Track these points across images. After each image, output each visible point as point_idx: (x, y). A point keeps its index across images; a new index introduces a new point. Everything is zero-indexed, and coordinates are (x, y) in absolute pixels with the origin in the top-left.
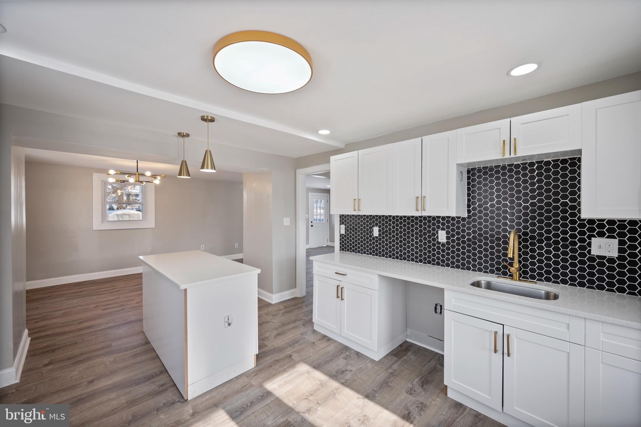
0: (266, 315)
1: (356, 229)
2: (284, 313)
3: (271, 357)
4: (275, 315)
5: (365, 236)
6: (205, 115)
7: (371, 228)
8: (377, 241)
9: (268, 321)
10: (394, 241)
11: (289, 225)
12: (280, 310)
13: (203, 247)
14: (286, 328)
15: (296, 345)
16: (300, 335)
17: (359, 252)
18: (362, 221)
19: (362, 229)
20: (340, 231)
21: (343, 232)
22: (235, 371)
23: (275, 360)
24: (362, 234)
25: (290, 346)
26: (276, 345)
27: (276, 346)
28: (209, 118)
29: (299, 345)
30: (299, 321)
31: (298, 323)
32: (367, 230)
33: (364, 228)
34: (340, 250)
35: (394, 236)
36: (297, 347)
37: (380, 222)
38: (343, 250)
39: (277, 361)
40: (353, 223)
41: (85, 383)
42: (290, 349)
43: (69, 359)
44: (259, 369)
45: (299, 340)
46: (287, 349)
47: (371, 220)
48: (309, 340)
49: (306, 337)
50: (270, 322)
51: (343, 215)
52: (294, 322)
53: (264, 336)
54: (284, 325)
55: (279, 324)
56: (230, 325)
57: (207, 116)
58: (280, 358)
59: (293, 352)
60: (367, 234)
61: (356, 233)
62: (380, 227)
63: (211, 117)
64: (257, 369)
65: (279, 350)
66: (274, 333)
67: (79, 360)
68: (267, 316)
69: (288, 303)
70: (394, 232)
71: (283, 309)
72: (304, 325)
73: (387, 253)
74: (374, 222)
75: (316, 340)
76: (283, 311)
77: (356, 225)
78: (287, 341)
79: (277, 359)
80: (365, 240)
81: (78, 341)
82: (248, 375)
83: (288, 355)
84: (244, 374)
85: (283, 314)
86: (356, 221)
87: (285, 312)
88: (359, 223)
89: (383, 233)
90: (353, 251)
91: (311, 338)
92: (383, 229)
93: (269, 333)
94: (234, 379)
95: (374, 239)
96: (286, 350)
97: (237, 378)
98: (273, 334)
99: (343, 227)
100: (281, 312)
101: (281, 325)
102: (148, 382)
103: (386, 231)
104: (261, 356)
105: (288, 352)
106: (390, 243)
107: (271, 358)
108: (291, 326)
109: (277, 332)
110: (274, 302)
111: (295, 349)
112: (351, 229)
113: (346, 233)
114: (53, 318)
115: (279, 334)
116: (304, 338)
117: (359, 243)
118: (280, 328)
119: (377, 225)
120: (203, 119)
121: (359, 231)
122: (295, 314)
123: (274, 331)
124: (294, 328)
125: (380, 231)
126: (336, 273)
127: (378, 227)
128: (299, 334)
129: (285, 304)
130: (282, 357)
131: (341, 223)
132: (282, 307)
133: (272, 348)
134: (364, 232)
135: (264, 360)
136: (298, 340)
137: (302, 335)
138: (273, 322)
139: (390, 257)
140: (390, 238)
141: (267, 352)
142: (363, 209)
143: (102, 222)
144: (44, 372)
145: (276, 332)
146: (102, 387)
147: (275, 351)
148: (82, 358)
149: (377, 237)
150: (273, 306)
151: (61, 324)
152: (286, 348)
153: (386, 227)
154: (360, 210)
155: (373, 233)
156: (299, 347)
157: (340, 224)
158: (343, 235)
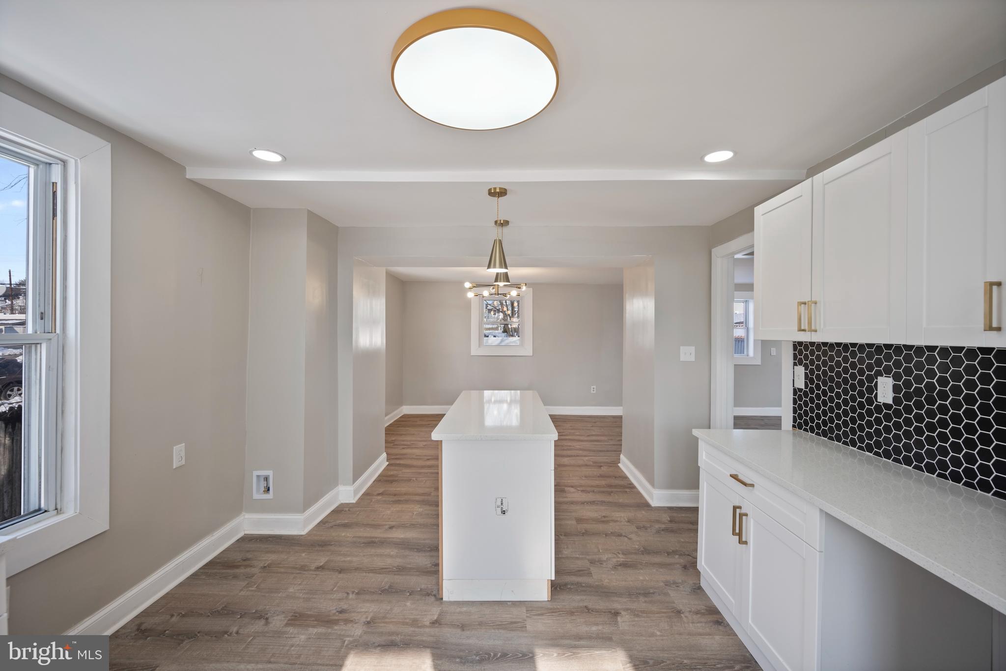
0: (628, 522)
1: (831, 379)
2: (663, 530)
3: (584, 597)
4: (644, 527)
5: (853, 399)
6: (492, 186)
7: (870, 379)
8: (888, 418)
9: (624, 534)
10: (943, 424)
11: (694, 360)
12: (658, 521)
13: (594, 388)
14: (647, 558)
15: (642, 599)
16: (662, 584)
17: (839, 440)
18: (846, 360)
19: (846, 381)
20: (793, 380)
21: (800, 384)
22: (512, 591)
23: (586, 607)
24: (846, 392)
25: (630, 595)
26: (606, 582)
27: (605, 584)
28: (498, 190)
29: (645, 602)
30: (681, 555)
31: (676, 559)
32: (861, 383)
33: (853, 376)
34: (794, 426)
35: (943, 409)
36: (641, 604)
37: (898, 364)
38: (800, 427)
39: (589, 610)
40: (825, 363)
41: (387, 527)
42: (625, 600)
43: (395, 495)
44: (552, 607)
45: (653, 593)
46: (620, 599)
47: (870, 356)
48: (674, 603)
49: (672, 594)
50: (625, 536)
51: (800, 343)
52: (668, 555)
53: (597, 556)
54: (646, 551)
55: (637, 547)
56: (504, 513)
57: (495, 189)
58: (597, 607)
59: (627, 610)
60: (861, 394)
61: (831, 389)
62: (897, 377)
63: (500, 188)
64: (549, 605)
65: (605, 592)
66: (618, 559)
67: (400, 499)
68: (628, 524)
69: (683, 515)
70: (943, 396)
71: (667, 522)
72: (685, 569)
73: (919, 458)
74: (879, 363)
75: (689, 610)
76: (663, 526)
77: (831, 369)
78: (631, 583)
79: (590, 606)
80: (854, 410)
81: (413, 479)
82: (530, 609)
83: (614, 609)
84: (526, 603)
85: (658, 532)
86: (831, 359)
87: (666, 530)
88: (838, 364)
89: (908, 397)
90: (825, 434)
91: (680, 599)
92: (908, 384)
93: (610, 556)
94: (508, 603)
95: (879, 409)
96: (616, 599)
97: (514, 603)
98: (614, 560)
99: (800, 370)
100: (657, 526)
101: (642, 549)
102: (428, 554)
103: (918, 392)
104: (570, 588)
105: (617, 604)
106: (931, 427)
107: (582, 600)
108: (657, 559)
109: (622, 560)
110: (654, 503)
111: (634, 606)
112: (818, 377)
113: (806, 386)
114: (415, 448)
115: (625, 565)
116: (667, 594)
117: (838, 417)
118: (635, 553)
119: (888, 371)
120: (492, 193)
121: (838, 385)
122: (682, 540)
123: (620, 556)
124: (661, 565)
125: (896, 389)
126: (731, 476)
127: (891, 379)
128: (662, 581)
129: (675, 515)
130: (602, 608)
131: (797, 361)
132: (665, 517)
133: (597, 583)
134: (853, 388)
135: (570, 597)
136: (651, 591)
137: (666, 585)
138: (630, 539)
139: (931, 469)
140: (931, 414)
141: (583, 586)
142: (822, 327)
143: (479, 347)
144: (373, 500)
145: (622, 558)
146: (393, 538)
147: (597, 592)
148: (402, 499)
149: (887, 406)
150: (652, 510)
151: (417, 456)
152: (620, 595)
153: (919, 379)
154: (816, 331)
155: (877, 393)
156: (644, 604)
157: (795, 364)
158: (800, 390)
